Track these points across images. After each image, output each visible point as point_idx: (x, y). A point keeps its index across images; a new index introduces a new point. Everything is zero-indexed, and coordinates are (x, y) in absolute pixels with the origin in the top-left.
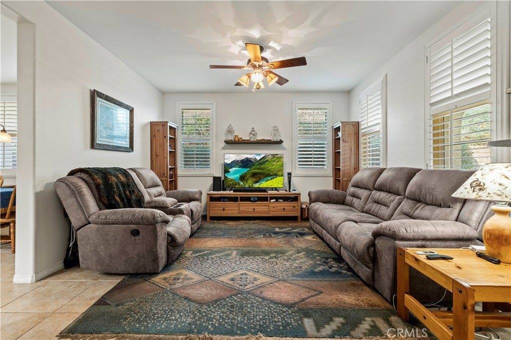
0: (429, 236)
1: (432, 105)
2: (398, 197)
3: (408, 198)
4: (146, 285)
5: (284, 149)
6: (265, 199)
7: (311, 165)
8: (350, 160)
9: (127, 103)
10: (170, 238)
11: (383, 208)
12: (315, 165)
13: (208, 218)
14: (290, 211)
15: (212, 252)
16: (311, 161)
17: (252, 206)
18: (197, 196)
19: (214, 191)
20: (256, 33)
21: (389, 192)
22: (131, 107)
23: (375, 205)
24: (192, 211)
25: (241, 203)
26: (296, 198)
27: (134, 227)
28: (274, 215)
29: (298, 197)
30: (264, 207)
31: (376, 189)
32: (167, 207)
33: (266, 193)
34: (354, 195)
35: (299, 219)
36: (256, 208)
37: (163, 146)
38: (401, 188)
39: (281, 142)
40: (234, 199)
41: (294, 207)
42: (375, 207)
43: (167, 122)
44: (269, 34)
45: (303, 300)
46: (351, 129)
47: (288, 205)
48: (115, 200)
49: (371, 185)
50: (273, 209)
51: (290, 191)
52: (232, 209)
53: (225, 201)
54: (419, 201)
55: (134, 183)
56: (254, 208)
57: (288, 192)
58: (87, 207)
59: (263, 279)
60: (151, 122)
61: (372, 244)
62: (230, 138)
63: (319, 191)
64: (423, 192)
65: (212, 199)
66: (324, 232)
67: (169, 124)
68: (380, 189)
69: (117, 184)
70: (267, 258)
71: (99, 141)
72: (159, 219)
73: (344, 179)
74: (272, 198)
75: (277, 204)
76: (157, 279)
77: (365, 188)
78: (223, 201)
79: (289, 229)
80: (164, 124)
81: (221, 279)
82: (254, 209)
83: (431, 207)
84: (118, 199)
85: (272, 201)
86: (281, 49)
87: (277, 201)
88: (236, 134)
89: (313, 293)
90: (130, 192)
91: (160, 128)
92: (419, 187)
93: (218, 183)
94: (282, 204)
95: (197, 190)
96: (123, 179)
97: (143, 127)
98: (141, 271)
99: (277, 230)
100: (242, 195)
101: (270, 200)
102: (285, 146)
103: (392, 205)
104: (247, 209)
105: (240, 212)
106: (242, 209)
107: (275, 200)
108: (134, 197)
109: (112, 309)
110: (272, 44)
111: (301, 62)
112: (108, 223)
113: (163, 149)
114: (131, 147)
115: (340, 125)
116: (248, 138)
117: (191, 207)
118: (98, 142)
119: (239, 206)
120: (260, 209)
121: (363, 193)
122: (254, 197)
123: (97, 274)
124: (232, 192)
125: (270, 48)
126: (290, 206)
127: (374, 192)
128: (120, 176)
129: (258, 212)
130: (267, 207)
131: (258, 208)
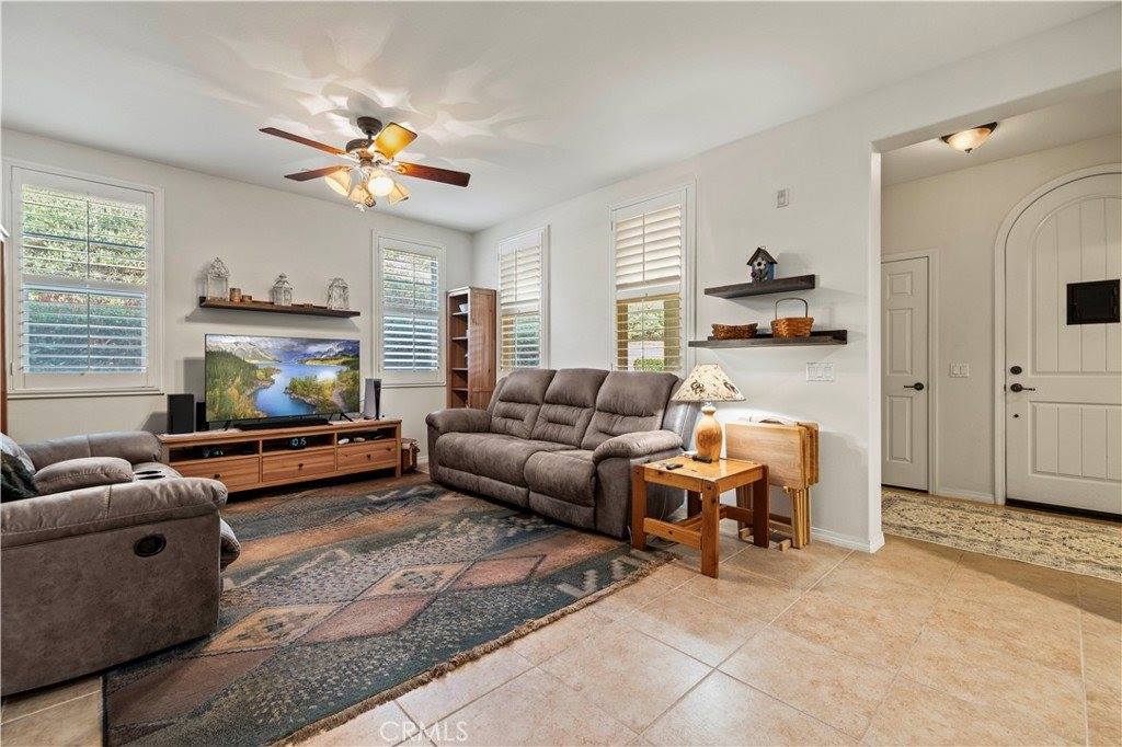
0: (654, 448)
1: (619, 287)
2: (586, 411)
3: (599, 410)
6: (325, 440)
7: (410, 364)
8: (483, 354)
11: (564, 428)
12: (418, 364)
14: (380, 458)
15: (285, 565)
16: (411, 357)
17: (295, 459)
19: (171, 431)
21: (570, 404)
23: (551, 426)
25: (265, 454)
26: (390, 431)
28: (347, 472)
29: (395, 429)
30: (324, 459)
31: (547, 402)
33: (326, 427)
34: (506, 416)
35: (399, 472)
36: (304, 462)
38: (589, 397)
40: (247, 448)
41: (389, 450)
42: (552, 430)
45: (533, 571)
46: (483, 302)
47: (377, 447)
49: (537, 398)
50: (346, 460)
51: (377, 418)
53: (217, 456)
54: (614, 413)
56: (300, 462)
57: (372, 421)
59: (450, 571)
61: (595, 474)
64: (621, 400)
66: (484, 479)
68: (554, 401)
70: (416, 542)
73: (475, 389)
74: (341, 437)
75: (354, 448)
77: (528, 401)
78: (212, 456)
79: (392, 493)
82: (301, 465)
83: (631, 418)
85: (341, 442)
87: (351, 441)
89: (535, 561)
92: (616, 394)
94: (363, 447)
99: (375, 498)
100: (269, 435)
101: (339, 439)
103: (580, 423)
104: (280, 467)
105: (262, 478)
106: (267, 469)
107: (347, 440)
111: (461, 179)
115: (468, 292)
116: (265, 298)
119: (261, 464)
120: (316, 463)
121: (528, 411)
122: (299, 438)
126: (379, 449)
127: (544, 407)
129: (309, 472)
130: (332, 458)
131: (311, 460)
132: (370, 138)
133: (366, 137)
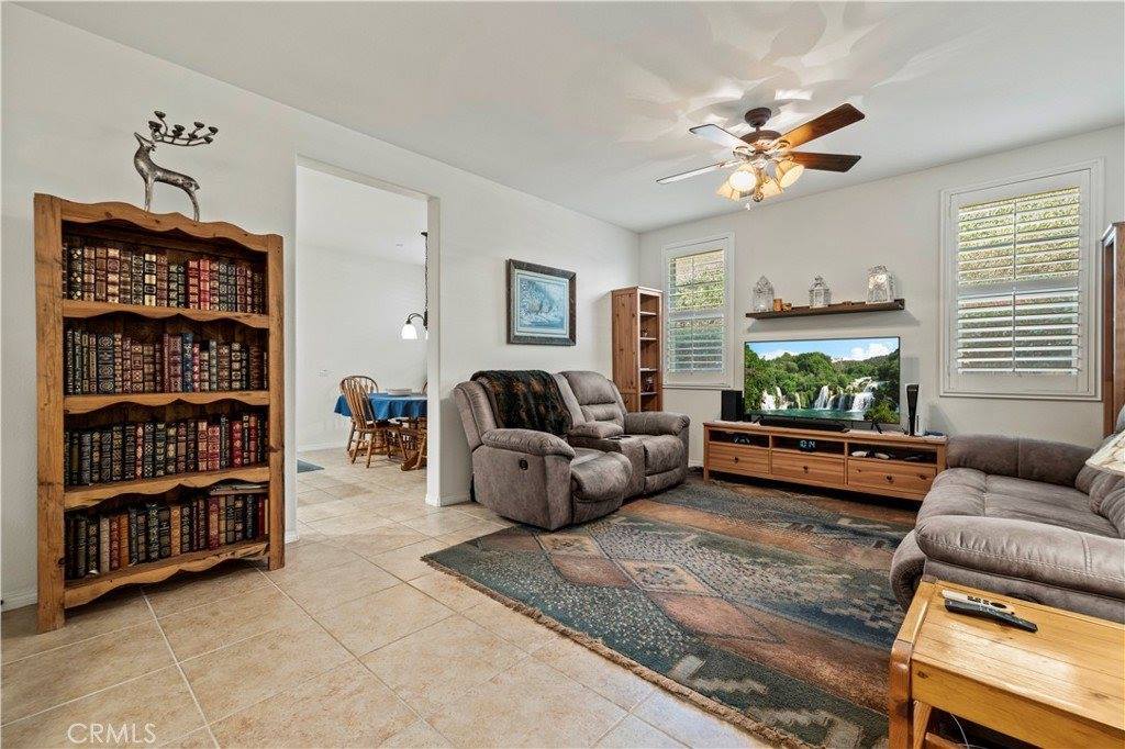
4: (528, 541)
5: (912, 322)
6: (836, 448)
9: (563, 268)
10: (575, 483)
13: (706, 474)
14: (908, 485)
15: (657, 526)
16: (1009, 353)
17: (800, 460)
18: (675, 426)
19: (723, 419)
20: (731, 92)
22: (571, 273)
24: (646, 451)
25: (774, 449)
26: (930, 455)
27: (522, 455)
28: (860, 490)
30: (832, 467)
32: (598, 438)
33: (840, 434)
36: (809, 465)
37: (630, 331)
39: (898, 305)
40: (760, 441)
41: (924, 477)
43: (635, 289)
44: (759, 82)
45: (727, 636)
47: (904, 470)
48: (520, 417)
50: (859, 475)
51: (912, 433)
52: (757, 462)
55: (560, 393)
56: (806, 465)
57: (906, 437)
58: (481, 423)
59: (693, 586)
60: (613, 292)
62: (763, 306)
63: (981, 438)
65: (715, 435)
67: (639, 292)
69: (525, 395)
71: (519, 331)
72: (549, 449)
74: (854, 447)
75: (871, 464)
76: (545, 538)
78: (739, 442)
80: (631, 292)
81: (625, 564)
82: (805, 468)
84: (524, 415)
85: (855, 454)
86: (813, 97)
87: (871, 455)
88: (777, 297)
90: (546, 408)
91: (626, 299)
93: (734, 404)
94: (884, 465)
95: (679, 415)
96: (537, 387)
97: (598, 303)
98: (531, 522)
100: (778, 432)
102: (915, 316)
104: (788, 464)
105: (771, 470)
106: (777, 463)
107: (864, 454)
108: (552, 417)
109: (477, 551)
110: (780, 95)
111: (844, 115)
112: (496, 447)
113: (631, 338)
114: (572, 339)
115: (1114, 234)
117: (645, 443)
118: (517, 334)
119: (771, 457)
120: (824, 469)
122: (808, 441)
123: (494, 515)
124: (757, 425)
125: (783, 103)
126: (911, 474)
128: (534, 383)
129: (816, 476)
130: (841, 468)
131: (818, 466)
132: (758, 129)
133: (754, 130)
